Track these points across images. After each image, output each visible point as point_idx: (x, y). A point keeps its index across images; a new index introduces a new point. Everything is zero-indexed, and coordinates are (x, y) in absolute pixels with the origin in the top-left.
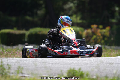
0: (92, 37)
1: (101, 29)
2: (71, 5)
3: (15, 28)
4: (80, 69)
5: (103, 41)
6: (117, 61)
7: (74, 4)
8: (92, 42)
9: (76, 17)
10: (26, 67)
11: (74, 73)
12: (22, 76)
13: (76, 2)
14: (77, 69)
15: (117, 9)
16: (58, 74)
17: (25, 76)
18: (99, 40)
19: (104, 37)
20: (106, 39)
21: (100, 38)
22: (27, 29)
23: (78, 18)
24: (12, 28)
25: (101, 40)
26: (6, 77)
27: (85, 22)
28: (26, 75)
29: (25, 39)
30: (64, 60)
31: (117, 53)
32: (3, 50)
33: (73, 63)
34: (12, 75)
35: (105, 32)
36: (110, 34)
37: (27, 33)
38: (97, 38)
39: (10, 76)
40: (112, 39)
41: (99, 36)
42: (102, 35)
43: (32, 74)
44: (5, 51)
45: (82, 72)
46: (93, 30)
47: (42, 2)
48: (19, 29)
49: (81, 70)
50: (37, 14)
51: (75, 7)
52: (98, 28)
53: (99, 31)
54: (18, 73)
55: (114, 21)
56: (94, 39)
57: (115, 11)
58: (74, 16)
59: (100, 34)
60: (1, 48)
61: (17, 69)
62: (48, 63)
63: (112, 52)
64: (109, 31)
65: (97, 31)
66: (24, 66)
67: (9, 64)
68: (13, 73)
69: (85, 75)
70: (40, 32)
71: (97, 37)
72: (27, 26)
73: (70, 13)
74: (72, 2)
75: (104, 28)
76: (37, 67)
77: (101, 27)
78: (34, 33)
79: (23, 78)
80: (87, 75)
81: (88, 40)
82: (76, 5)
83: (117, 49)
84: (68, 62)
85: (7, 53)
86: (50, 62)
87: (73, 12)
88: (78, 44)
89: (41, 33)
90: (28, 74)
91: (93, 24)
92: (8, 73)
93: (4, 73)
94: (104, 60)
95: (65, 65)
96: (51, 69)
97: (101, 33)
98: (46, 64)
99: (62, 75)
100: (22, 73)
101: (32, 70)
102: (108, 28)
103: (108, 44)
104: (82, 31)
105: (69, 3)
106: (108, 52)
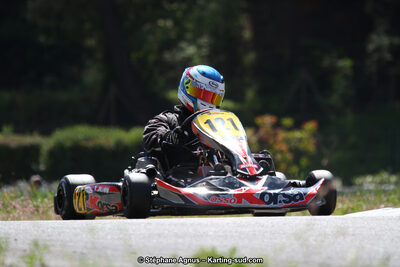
1: (290, 129)
2: (191, 50)
3: (7, 129)
5: (294, 169)
7: (199, 47)
13: (204, 40)
18: (283, 166)
19: (298, 153)
20: (304, 162)
25: (289, 165)
29: (38, 163)
35: (300, 140)
36: (318, 146)
37: (46, 143)
38: (274, 159)
40: (325, 162)
41: (281, 152)
42: (291, 150)
47: (91, 42)
48: (18, 131)
51: (202, 57)
52: (277, 125)
53: (282, 135)
59: (284, 147)
64: (313, 135)
65: (275, 135)
70: (87, 139)
71: (274, 154)
74: (193, 42)
75: (298, 126)
77: (287, 122)
78: (68, 144)
82: (205, 51)
88: (257, 170)
89: (90, 144)
91: (262, 112)
97: (287, 141)
102: (310, 126)
105: (183, 45)
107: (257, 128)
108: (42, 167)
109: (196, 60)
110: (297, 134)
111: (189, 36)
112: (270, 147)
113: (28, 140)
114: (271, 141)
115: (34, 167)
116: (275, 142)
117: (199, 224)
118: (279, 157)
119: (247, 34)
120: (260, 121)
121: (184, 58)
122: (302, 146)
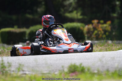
0: (93, 32)
1: (102, 24)
2: (72, 1)
3: (16, 27)
4: (81, 64)
5: (104, 36)
6: (118, 55)
8: (94, 38)
9: (77, 13)
10: (26, 65)
11: (75, 68)
12: (23, 74)
14: (78, 64)
15: (118, 3)
16: (59, 70)
17: (25, 74)
18: (101, 35)
19: (105, 31)
20: (107, 33)
21: (101, 33)
22: (28, 27)
23: (79, 14)
24: (13, 27)
26: (6, 76)
27: (85, 17)
28: (27, 73)
30: (65, 56)
31: (119, 47)
32: (3, 49)
33: (74, 59)
34: (12, 73)
35: (106, 27)
37: (28, 31)
39: (10, 74)
40: (114, 33)
41: (100, 31)
42: (103, 30)
43: (33, 71)
44: (5, 50)
45: (83, 67)
46: (94, 25)
48: (19, 27)
49: (82, 66)
50: (36, 11)
51: (75, 3)
52: (99, 23)
53: (100, 26)
54: (19, 71)
55: (115, 15)
56: (96, 34)
57: (116, 5)
58: (75, 12)
59: (101, 29)
60: (2, 47)
61: (18, 67)
62: (49, 60)
63: (114, 46)
64: (110, 25)
65: (98, 26)
66: (25, 63)
67: (10, 62)
68: (13, 71)
69: (86, 70)
71: (98, 32)
72: (28, 23)
73: (70, 9)
75: (105, 23)
76: (38, 64)
77: (102, 21)
78: (35, 31)
79: (24, 75)
80: (89, 70)
81: (89, 35)
82: (76, 1)
83: (119, 43)
84: (69, 57)
85: (7, 51)
86: (51, 59)
87: (73, 8)
90: (29, 72)
91: (94, 19)
92: (9, 71)
93: (4, 72)
94: (106, 55)
95: (66, 61)
96: (52, 66)
97: (102, 27)
98: (47, 61)
99: (63, 71)
100: (23, 71)
101: (33, 67)
102: (109, 22)
103: (109, 39)
104: (84, 27)
106: (109, 47)
107: (92, 24)
108: (27, 38)
109: (73, 4)
110: (105, 25)
112: (97, 30)
113: (22, 30)
114: (97, 28)
115: (24, 38)
118: (99, 33)
121: (70, 3)
122: (106, 29)
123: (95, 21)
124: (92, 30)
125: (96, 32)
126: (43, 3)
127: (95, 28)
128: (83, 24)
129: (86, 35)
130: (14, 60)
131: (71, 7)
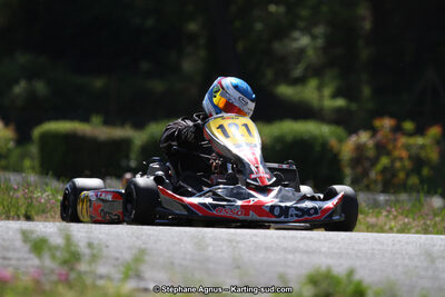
0: (375, 161)
1: (411, 135)
2: (304, 41)
3: (96, 120)
5: (414, 180)
7: (314, 37)
8: (375, 182)
9: (320, 88)
13: (320, 30)
18: (402, 175)
19: (418, 162)
20: (425, 171)
21: (403, 168)
22: (139, 125)
23: (327, 92)
24: (85, 119)
25: (408, 175)
27: (354, 106)
35: (423, 147)
37: (139, 138)
38: (392, 166)
41: (401, 159)
42: (410, 157)
47: (193, 27)
48: (107, 123)
51: (316, 49)
52: (397, 129)
53: (403, 140)
56: (384, 170)
58: (313, 83)
59: (404, 154)
64: (438, 142)
65: (395, 140)
71: (393, 161)
73: (298, 72)
74: (307, 30)
75: (420, 131)
77: (408, 126)
82: (320, 42)
91: (381, 114)
97: (407, 147)
102: (435, 131)
104: (341, 141)
105: (296, 34)
107: (374, 131)
108: (133, 164)
109: (310, 52)
110: (420, 141)
111: (301, 24)
112: (388, 154)
113: (118, 133)
114: (390, 147)
115: (124, 163)
116: (395, 147)
117: (311, 239)
118: (398, 164)
119: (367, 25)
120: (377, 123)
122: (423, 154)
123: (386, 123)
124: (371, 153)
125: (385, 161)
126: (202, 41)
127: (381, 149)
128: (340, 130)
129: (348, 171)
130: (101, 236)
131: (300, 66)
